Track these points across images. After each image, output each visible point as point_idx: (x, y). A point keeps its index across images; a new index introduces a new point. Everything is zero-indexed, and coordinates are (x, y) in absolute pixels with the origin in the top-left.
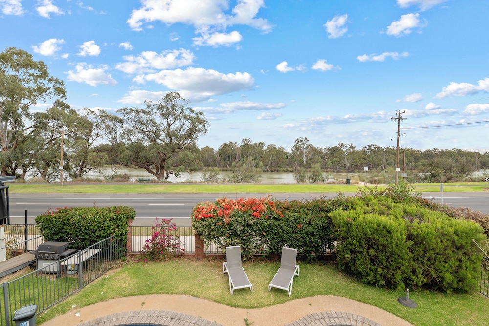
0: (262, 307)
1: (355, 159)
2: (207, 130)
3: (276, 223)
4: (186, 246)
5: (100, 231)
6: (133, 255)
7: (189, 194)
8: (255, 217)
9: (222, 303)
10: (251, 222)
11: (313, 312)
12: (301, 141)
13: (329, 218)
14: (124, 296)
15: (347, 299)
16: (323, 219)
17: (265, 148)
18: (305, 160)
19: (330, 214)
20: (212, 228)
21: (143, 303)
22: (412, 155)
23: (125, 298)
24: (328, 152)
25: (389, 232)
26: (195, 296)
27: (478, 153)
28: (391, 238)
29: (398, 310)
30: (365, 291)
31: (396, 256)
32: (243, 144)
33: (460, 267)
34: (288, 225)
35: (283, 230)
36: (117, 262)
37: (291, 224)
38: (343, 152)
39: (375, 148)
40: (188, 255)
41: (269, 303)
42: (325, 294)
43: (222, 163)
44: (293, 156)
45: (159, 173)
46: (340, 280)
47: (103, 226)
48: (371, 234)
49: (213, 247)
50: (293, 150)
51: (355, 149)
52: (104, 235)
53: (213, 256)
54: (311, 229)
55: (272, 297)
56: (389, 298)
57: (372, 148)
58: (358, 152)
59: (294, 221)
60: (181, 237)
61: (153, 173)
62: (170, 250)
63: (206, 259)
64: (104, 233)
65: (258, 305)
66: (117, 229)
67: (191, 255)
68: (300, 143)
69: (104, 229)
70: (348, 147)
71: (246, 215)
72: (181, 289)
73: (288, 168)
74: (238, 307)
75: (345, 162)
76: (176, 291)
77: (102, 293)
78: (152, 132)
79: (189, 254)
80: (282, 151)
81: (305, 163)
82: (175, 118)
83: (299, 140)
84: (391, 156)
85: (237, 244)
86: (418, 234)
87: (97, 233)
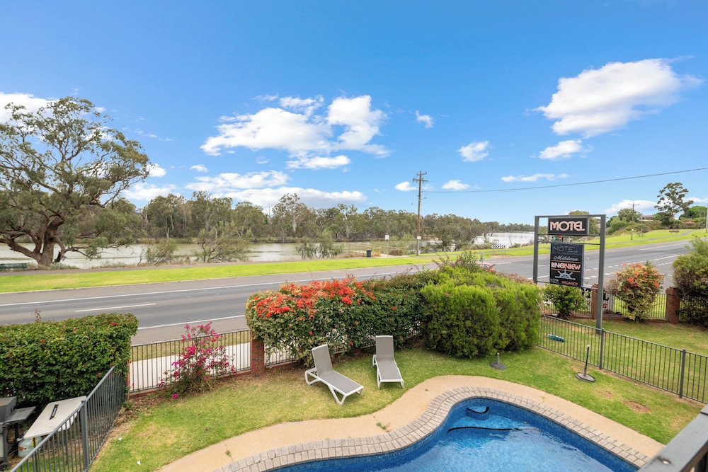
0: (384, 407)
1: (357, 225)
2: (148, 173)
3: (369, 307)
4: (235, 361)
5: (84, 362)
6: (138, 396)
7: (140, 286)
8: (345, 303)
9: (338, 417)
10: (341, 310)
11: (433, 397)
12: (289, 199)
13: (421, 295)
14: (185, 454)
15: (453, 376)
16: (415, 297)
17: (233, 207)
18: (294, 226)
19: (422, 290)
20: (291, 325)
21: (228, 453)
22: (414, 220)
23: (187, 457)
24: (323, 215)
25: (483, 301)
26: (295, 421)
27: (470, 220)
28: (486, 307)
29: (497, 374)
30: (462, 365)
31: (489, 324)
32: (195, 199)
33: (528, 326)
34: (382, 309)
35: (376, 316)
36: (119, 413)
37: (385, 307)
38: (342, 216)
39: (377, 211)
40: (240, 375)
41: (389, 401)
42: (432, 377)
43: (156, 230)
44: (276, 220)
45: (41, 251)
46: (434, 361)
47: (93, 352)
48: (468, 306)
49: (278, 355)
50: (274, 212)
51: (357, 212)
52: (95, 368)
53: (278, 367)
54: (405, 310)
55: (387, 395)
56: (483, 366)
57: (374, 211)
58: (360, 216)
59: (388, 304)
60: (227, 348)
61: (26, 252)
62: (213, 372)
63: (269, 374)
64: (94, 366)
65: (379, 406)
66: (117, 354)
67: (244, 374)
68: (288, 202)
69: (95, 357)
70: (349, 210)
71: (335, 302)
72: (270, 418)
73: (272, 238)
74: (359, 415)
75: (345, 228)
76: (264, 423)
77: (139, 463)
78: (26, 169)
79: (240, 372)
80: (261, 213)
81: (294, 230)
82: (79, 146)
83: (286, 197)
84: (395, 222)
85: (322, 342)
86: (504, 300)
87: (80, 367)
